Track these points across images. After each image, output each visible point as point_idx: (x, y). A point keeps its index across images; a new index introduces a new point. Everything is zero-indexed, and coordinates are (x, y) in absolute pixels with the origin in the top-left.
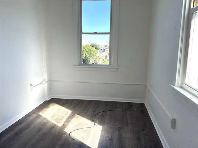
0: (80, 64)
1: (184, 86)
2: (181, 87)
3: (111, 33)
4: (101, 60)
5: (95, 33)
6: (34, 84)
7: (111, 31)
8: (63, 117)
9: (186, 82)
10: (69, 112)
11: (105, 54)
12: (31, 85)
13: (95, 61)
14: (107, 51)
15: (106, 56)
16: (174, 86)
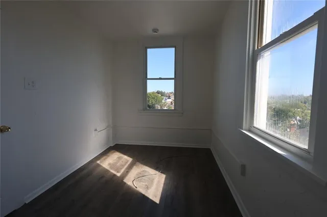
0: (145, 109)
1: (253, 129)
2: (250, 131)
3: (175, 79)
4: (167, 106)
5: (160, 79)
6: (98, 130)
7: (175, 77)
8: (123, 166)
9: (255, 125)
10: (130, 160)
11: (170, 100)
12: (96, 130)
13: (161, 107)
14: (173, 98)
15: (172, 102)
16: (242, 129)
